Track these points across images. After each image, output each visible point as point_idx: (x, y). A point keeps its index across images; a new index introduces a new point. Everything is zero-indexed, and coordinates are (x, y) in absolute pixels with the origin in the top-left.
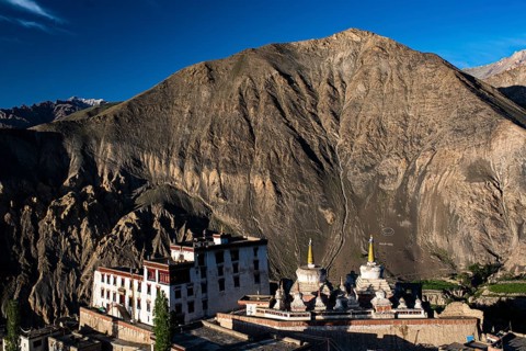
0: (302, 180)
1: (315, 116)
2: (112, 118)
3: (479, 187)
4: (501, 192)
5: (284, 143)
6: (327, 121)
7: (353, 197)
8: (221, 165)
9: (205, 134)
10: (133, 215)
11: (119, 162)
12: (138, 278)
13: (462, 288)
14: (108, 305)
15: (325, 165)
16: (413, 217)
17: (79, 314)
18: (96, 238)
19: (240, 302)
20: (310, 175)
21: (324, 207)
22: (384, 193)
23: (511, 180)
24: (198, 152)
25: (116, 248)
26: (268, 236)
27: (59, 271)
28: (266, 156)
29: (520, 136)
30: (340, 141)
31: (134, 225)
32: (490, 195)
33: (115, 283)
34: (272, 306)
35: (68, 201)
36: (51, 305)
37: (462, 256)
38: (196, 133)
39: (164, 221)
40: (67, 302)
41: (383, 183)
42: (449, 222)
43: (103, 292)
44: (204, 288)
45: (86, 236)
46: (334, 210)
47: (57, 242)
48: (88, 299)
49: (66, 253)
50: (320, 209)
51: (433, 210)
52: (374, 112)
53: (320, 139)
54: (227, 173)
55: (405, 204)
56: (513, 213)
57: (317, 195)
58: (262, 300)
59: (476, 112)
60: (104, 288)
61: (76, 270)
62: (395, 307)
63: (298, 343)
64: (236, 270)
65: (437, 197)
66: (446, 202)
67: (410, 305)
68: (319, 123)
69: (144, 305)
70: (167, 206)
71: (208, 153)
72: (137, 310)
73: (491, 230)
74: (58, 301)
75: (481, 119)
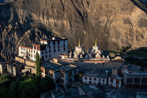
0: (78, 22)
1: (82, 3)
2: (22, 2)
3: (127, 26)
4: (133, 27)
5: (73, 11)
6: (85, 5)
7: (92, 27)
8: (55, 17)
9: (50, 8)
10: (29, 31)
11: (25, 15)
12: (32, 49)
13: (120, 53)
14: (23, 56)
15: (84, 18)
16: (108, 33)
17: (15, 58)
18: (19, 37)
19: (60, 56)
20: (80, 21)
21: (84, 30)
22: (101, 26)
23: (136, 24)
24: (48, 13)
25: (25, 40)
26: (68, 38)
27: (9, 46)
28: (67, 15)
29: (140, 11)
30: (89, 11)
31: (30, 34)
32: (130, 28)
33: (25, 50)
34: (68, 57)
35: (10, 27)
36: (7, 56)
37: (121, 44)
38: (47, 7)
39: (38, 33)
40: (12, 55)
41: (101, 23)
42: (118, 35)
43: (21, 52)
44: (50, 52)
45: (16, 37)
46: (86, 31)
47: (8, 38)
48: (18, 54)
49: (11, 41)
50: (83, 31)
51: (114, 31)
52: (99, 3)
53: (83, 10)
54: (56, 19)
55: (106, 30)
56: (135, 33)
57: (82, 26)
58: (66, 55)
59: (128, 4)
60: (22, 51)
61: (14, 46)
62: (101, 57)
63: (75, 66)
64: (59, 47)
65: (115, 28)
66: (117, 29)
67: (106, 57)
68: (83, 6)
69: (33, 56)
70: (39, 28)
71: (51, 13)
72: (31, 57)
73: (129, 37)
74: (9, 54)
75: (129, 6)
